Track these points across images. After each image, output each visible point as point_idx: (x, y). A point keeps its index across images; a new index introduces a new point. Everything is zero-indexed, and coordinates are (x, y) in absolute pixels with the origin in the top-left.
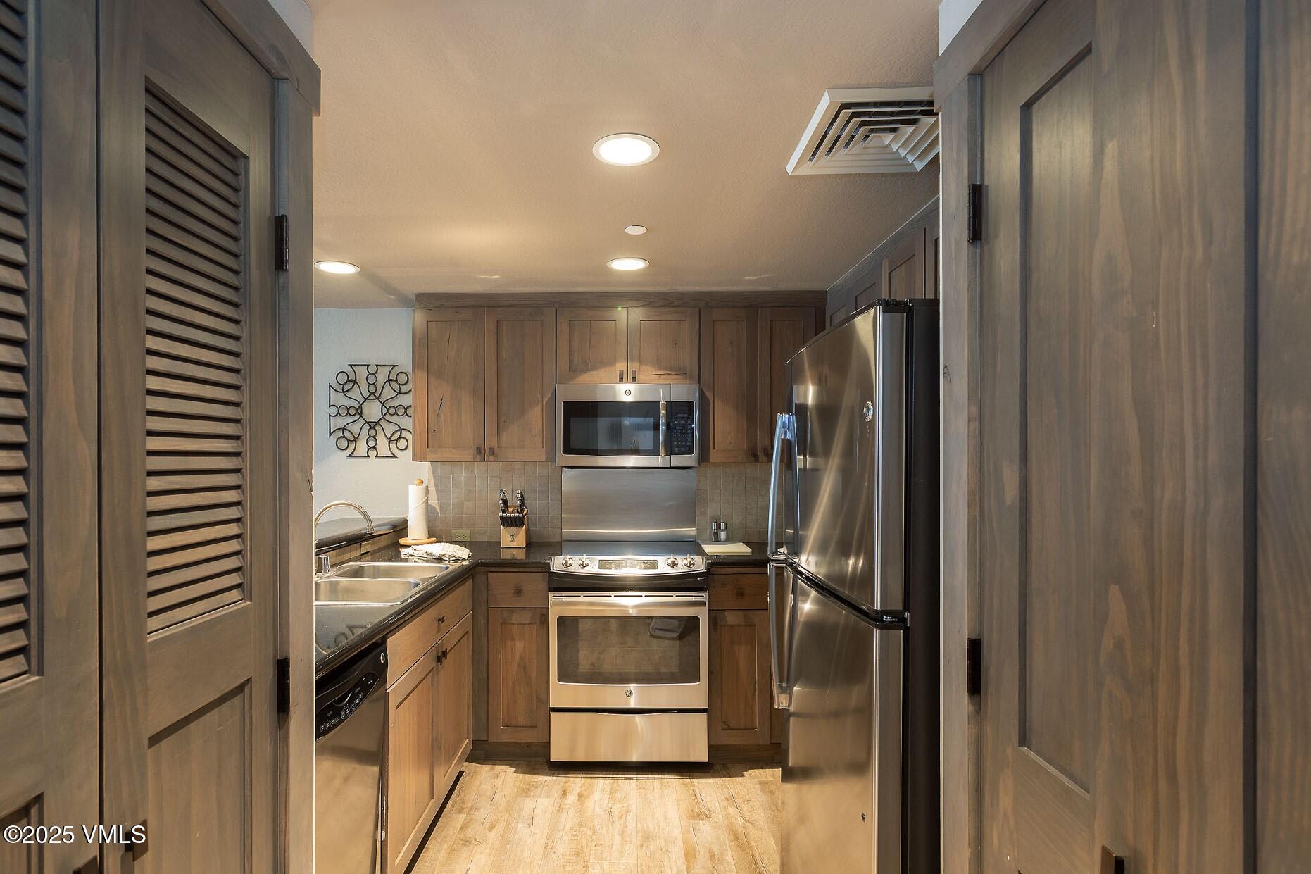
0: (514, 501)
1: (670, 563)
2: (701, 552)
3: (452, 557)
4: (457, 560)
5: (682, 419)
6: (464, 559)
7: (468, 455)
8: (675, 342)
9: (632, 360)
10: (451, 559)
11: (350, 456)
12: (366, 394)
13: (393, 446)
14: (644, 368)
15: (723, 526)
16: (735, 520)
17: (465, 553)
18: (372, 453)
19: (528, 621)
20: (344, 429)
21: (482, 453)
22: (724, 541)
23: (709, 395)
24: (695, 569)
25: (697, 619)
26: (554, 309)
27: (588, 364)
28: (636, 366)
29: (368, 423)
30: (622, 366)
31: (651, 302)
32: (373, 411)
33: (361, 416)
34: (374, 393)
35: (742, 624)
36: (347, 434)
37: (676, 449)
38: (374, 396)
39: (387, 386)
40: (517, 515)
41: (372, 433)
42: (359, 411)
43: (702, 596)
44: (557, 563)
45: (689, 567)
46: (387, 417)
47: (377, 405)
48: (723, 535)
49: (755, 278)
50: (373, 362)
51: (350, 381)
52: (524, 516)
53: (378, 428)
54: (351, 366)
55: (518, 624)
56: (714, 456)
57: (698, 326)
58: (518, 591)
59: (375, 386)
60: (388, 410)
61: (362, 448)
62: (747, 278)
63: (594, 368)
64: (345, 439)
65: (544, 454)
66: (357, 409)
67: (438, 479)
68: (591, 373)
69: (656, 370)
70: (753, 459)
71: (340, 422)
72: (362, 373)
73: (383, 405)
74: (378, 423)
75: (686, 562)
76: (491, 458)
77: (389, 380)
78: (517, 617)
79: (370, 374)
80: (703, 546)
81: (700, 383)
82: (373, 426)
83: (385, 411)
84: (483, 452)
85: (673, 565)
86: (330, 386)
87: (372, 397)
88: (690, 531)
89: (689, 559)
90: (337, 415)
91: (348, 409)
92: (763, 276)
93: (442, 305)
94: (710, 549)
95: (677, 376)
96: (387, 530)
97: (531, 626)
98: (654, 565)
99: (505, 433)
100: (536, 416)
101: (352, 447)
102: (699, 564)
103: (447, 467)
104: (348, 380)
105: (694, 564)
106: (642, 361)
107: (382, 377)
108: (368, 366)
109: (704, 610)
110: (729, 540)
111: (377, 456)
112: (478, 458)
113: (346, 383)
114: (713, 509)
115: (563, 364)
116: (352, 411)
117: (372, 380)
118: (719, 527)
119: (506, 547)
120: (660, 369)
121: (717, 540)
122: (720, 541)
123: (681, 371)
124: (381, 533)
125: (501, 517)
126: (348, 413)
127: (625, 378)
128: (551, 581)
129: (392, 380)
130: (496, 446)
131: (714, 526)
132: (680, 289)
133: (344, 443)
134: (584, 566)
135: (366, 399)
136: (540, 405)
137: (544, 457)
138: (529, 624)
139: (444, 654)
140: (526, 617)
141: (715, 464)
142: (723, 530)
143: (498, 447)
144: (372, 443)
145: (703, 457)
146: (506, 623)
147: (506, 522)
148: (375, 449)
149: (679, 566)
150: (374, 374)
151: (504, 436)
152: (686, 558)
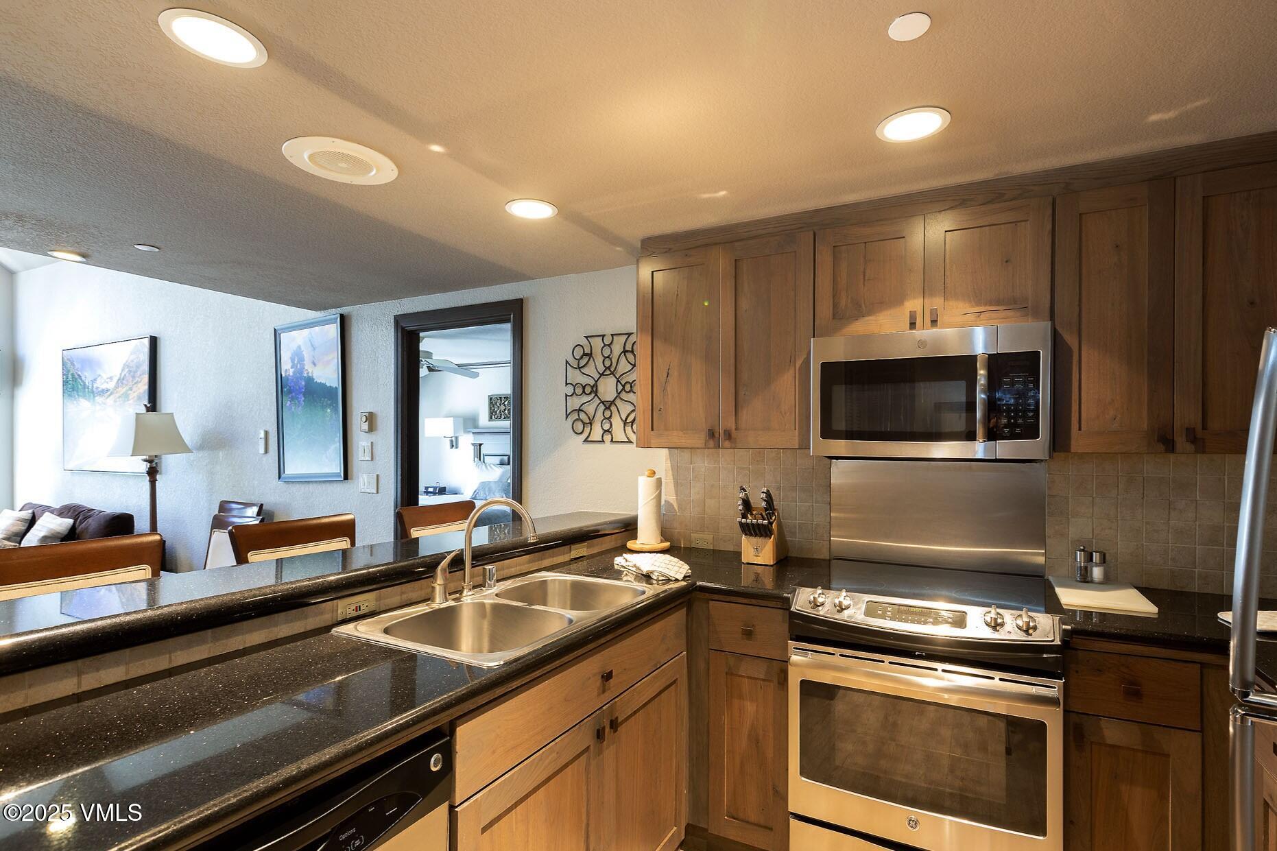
0: (759, 502)
1: (989, 620)
2: (1053, 606)
3: (663, 576)
4: (668, 580)
5: (1018, 382)
6: (677, 580)
7: (699, 439)
8: (1005, 260)
9: (932, 295)
10: (661, 578)
11: (586, 441)
12: (601, 369)
13: (628, 429)
14: (952, 303)
15: (1096, 557)
16: (1122, 548)
17: (681, 570)
18: (607, 438)
19: (762, 677)
20: (580, 410)
21: (718, 437)
22: (1100, 583)
23: (1070, 339)
24: (1037, 637)
25: (1042, 726)
26: (812, 233)
27: (861, 307)
28: (937, 302)
29: (602, 402)
30: (914, 304)
31: (964, 200)
32: (608, 388)
33: (596, 395)
34: (609, 368)
35: (1140, 748)
36: (583, 416)
37: (1006, 430)
38: (609, 371)
39: (623, 359)
40: (760, 521)
41: (608, 414)
42: (594, 390)
43: (1052, 688)
44: (804, 599)
45: (1027, 632)
46: (623, 395)
47: (612, 380)
48: (1097, 573)
49: (1171, 114)
50: (608, 332)
51: (587, 355)
52: (771, 524)
53: (613, 408)
54: (587, 337)
55: (748, 677)
56: (1078, 442)
57: (1049, 227)
58: (748, 634)
59: (611, 360)
60: (624, 386)
61: (597, 433)
62: (1154, 118)
63: (870, 312)
64: (581, 422)
65: (797, 438)
66: (592, 387)
67: (676, 469)
68: (866, 318)
69: (973, 306)
70: (1161, 447)
71: (575, 402)
72: (598, 343)
73: (618, 381)
74: (613, 402)
75: (1020, 623)
76: (727, 444)
77: (625, 352)
78: (747, 668)
79: (605, 345)
80: (1059, 591)
81: (1052, 318)
82: (608, 405)
83: (620, 388)
84: (717, 435)
85: (996, 626)
86: (567, 362)
87: (608, 372)
88: (1035, 556)
89: (1026, 619)
90: (573, 394)
91: (584, 388)
92: (1189, 106)
93: (670, 249)
94: (1070, 597)
95: (1010, 313)
96: (614, 529)
97: (767, 683)
98: (960, 621)
99: (745, 412)
100: (786, 384)
101: (587, 430)
102: (1046, 628)
103: (686, 455)
104: (585, 354)
105: (1035, 628)
106: (946, 294)
107: (617, 349)
108: (603, 336)
109: (1059, 711)
110: (1109, 582)
111: (612, 441)
112: (711, 443)
113: (581, 358)
114: (1081, 526)
115: (825, 309)
116: (588, 390)
117: (607, 352)
118: (1090, 558)
119: (748, 564)
120: (978, 304)
121: (1085, 579)
122: (1092, 582)
123: (1015, 304)
124: (607, 532)
125: (741, 523)
126: (584, 391)
127: (919, 322)
128: (792, 626)
129: (628, 351)
130: (734, 427)
131: (1080, 556)
132: (1018, 169)
133: (579, 427)
134: (841, 609)
135: (602, 375)
136: (792, 371)
137: (797, 441)
138: (764, 680)
139: (614, 725)
140: (759, 671)
141: (1082, 456)
142: (1097, 565)
143: (736, 429)
144: (606, 427)
145: (1059, 442)
146: (732, 674)
147: (748, 530)
148: (610, 432)
149: (1008, 627)
150: (609, 345)
151: (745, 415)
152: (1020, 616)
